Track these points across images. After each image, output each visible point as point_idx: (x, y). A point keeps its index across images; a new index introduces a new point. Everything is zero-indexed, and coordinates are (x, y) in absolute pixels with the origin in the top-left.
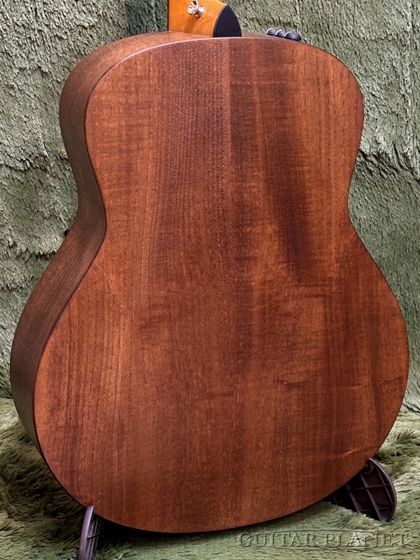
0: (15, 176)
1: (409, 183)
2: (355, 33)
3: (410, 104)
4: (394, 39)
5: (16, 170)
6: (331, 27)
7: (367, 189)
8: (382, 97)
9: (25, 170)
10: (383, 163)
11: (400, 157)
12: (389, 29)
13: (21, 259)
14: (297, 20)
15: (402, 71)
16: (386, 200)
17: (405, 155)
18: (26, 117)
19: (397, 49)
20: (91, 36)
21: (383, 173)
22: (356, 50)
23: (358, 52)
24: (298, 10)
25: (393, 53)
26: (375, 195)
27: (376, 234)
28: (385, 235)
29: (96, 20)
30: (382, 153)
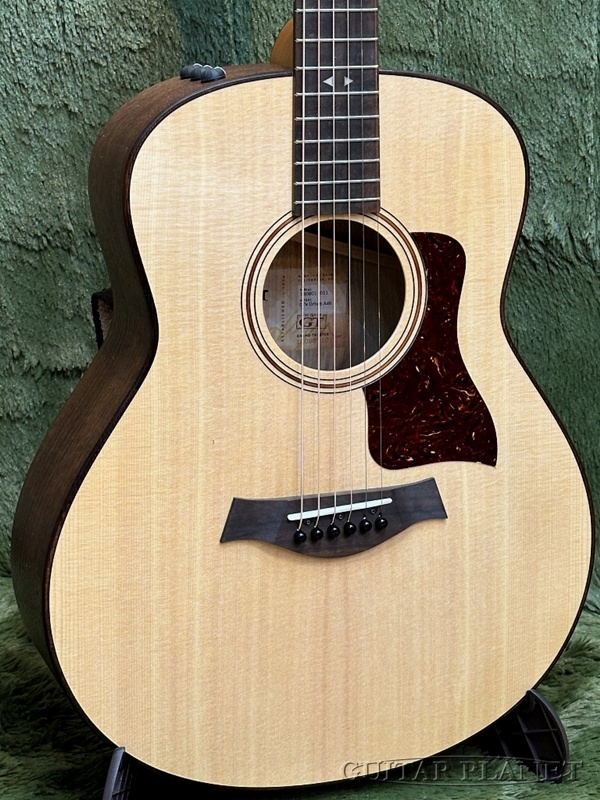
0: (25, 257)
1: (590, 283)
2: (517, 69)
3: (592, 170)
4: (571, 79)
5: (27, 250)
6: (482, 58)
7: (529, 289)
8: (552, 160)
9: (40, 250)
10: (552, 253)
11: (578, 245)
12: (565, 64)
13: (29, 376)
14: (434, 47)
15: (582, 123)
16: (556, 306)
17: (584, 243)
18: (43, 174)
19: (575, 92)
20: (141, 63)
21: (552, 268)
22: (518, 92)
23: (520, 95)
24: (436, 33)
25: (570, 98)
26: (540, 297)
27: (540, 355)
28: (553, 355)
29: (149, 41)
30: (552, 239)
